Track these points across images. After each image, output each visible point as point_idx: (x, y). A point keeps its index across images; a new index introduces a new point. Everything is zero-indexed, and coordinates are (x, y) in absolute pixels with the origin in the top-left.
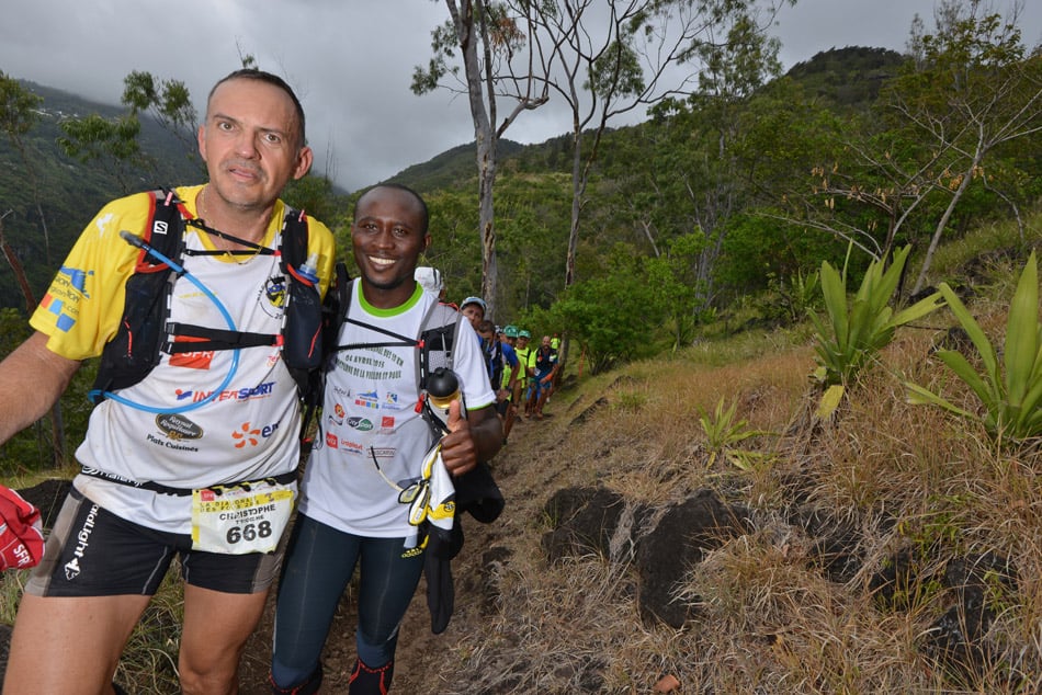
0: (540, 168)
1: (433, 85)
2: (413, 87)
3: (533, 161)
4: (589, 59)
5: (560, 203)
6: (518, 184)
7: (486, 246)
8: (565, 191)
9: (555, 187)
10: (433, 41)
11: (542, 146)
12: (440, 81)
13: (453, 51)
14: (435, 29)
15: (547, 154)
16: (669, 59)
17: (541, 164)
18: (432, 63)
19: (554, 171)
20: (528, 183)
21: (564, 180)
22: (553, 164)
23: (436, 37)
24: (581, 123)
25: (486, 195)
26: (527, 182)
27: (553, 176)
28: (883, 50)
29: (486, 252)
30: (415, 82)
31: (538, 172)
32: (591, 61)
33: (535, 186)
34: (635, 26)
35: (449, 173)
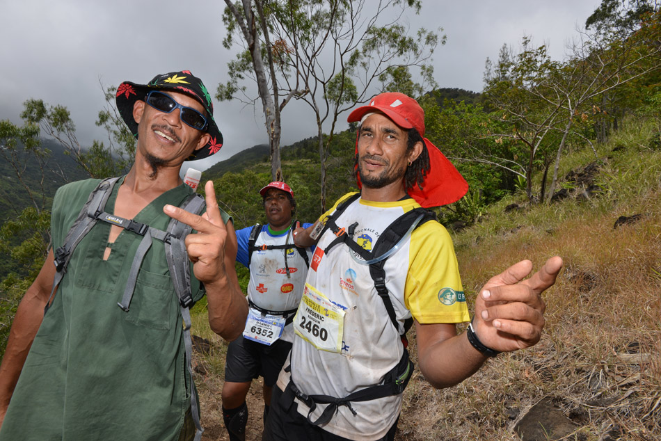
0: (292, 158)
1: (229, 97)
2: (217, 96)
3: (288, 154)
4: (323, 83)
5: (306, 175)
8: (307, 168)
9: (302, 167)
10: (229, 70)
11: (292, 146)
12: (234, 95)
13: (243, 75)
14: (230, 63)
15: (296, 149)
16: (373, 76)
17: (293, 155)
18: (229, 84)
19: (300, 159)
21: (306, 163)
22: (299, 155)
23: (230, 68)
24: (321, 120)
25: (275, 150)
26: (286, 165)
27: (300, 161)
28: (457, 89)
30: (218, 93)
31: (291, 160)
32: (324, 84)
33: (291, 167)
34: (353, 61)
35: (241, 164)
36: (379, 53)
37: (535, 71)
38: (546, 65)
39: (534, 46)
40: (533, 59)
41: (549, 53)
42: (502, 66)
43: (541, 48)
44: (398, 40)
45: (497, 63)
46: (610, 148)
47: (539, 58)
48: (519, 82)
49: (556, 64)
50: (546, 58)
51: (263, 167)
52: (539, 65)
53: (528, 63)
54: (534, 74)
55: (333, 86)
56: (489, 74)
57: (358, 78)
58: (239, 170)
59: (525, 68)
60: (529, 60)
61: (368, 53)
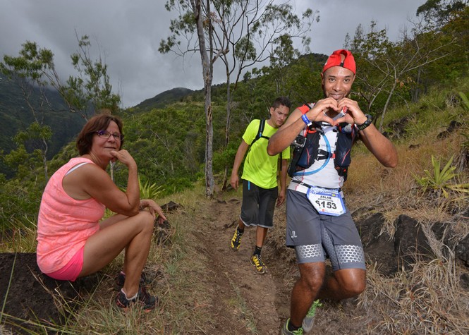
0: (201, 99)
1: (168, 49)
2: (159, 50)
6: (193, 106)
7: (208, 118)
10: (171, 26)
12: (172, 48)
13: (179, 32)
14: (173, 20)
16: (269, 43)
20: (196, 106)
24: (229, 72)
25: (208, 92)
29: (208, 121)
30: (160, 47)
31: (199, 101)
32: (233, 45)
33: (200, 107)
34: (255, 29)
35: (162, 102)
36: (273, 25)
37: (377, 47)
38: (384, 44)
39: (378, 29)
40: (377, 38)
41: (387, 35)
42: (355, 41)
43: (382, 31)
44: (287, 16)
45: (353, 39)
46: (419, 107)
47: (380, 38)
48: (366, 54)
49: (391, 44)
50: (386, 39)
51: (180, 106)
52: (380, 43)
53: (373, 41)
54: (376, 50)
55: (239, 46)
56: (346, 46)
57: (258, 42)
58: (162, 107)
59: (370, 45)
60: (374, 39)
61: (266, 23)
